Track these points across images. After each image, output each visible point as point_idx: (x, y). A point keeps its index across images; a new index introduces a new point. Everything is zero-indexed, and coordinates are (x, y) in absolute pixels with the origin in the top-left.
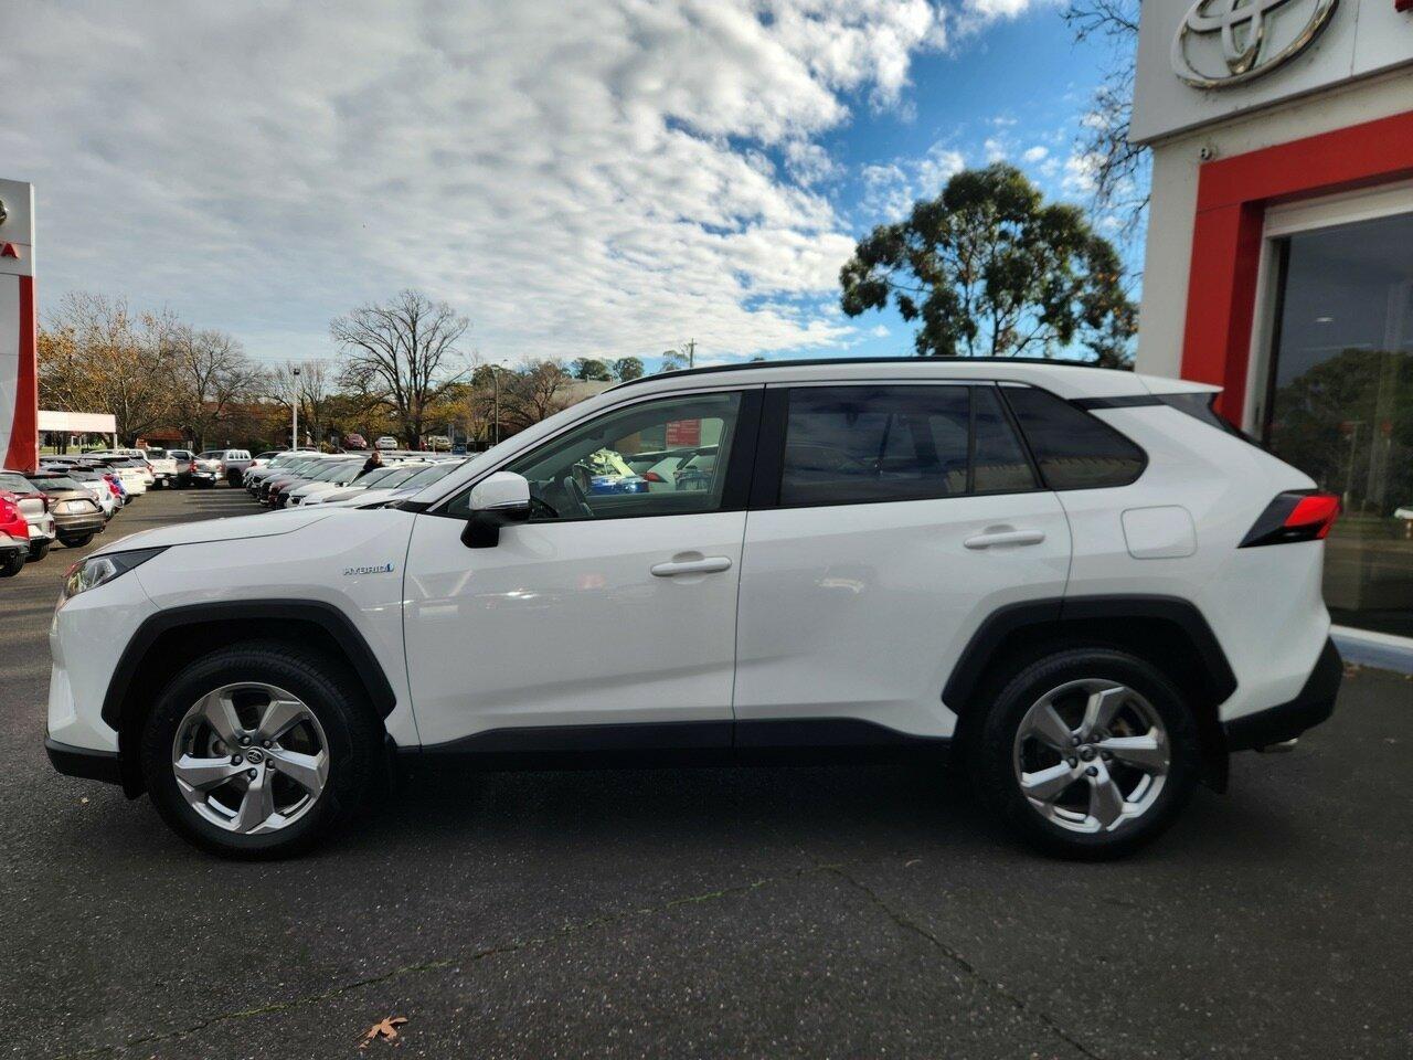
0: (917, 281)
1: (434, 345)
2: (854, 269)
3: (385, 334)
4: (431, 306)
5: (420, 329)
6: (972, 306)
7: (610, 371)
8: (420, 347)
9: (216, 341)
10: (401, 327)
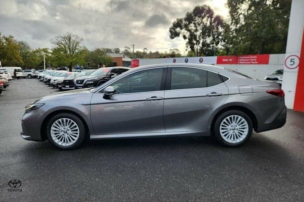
0: (186, 31)
1: (75, 45)
2: (172, 28)
3: (63, 42)
4: (74, 36)
5: (71, 41)
6: (198, 37)
7: (112, 51)
8: (71, 46)
9: (23, 44)
10: (67, 41)
